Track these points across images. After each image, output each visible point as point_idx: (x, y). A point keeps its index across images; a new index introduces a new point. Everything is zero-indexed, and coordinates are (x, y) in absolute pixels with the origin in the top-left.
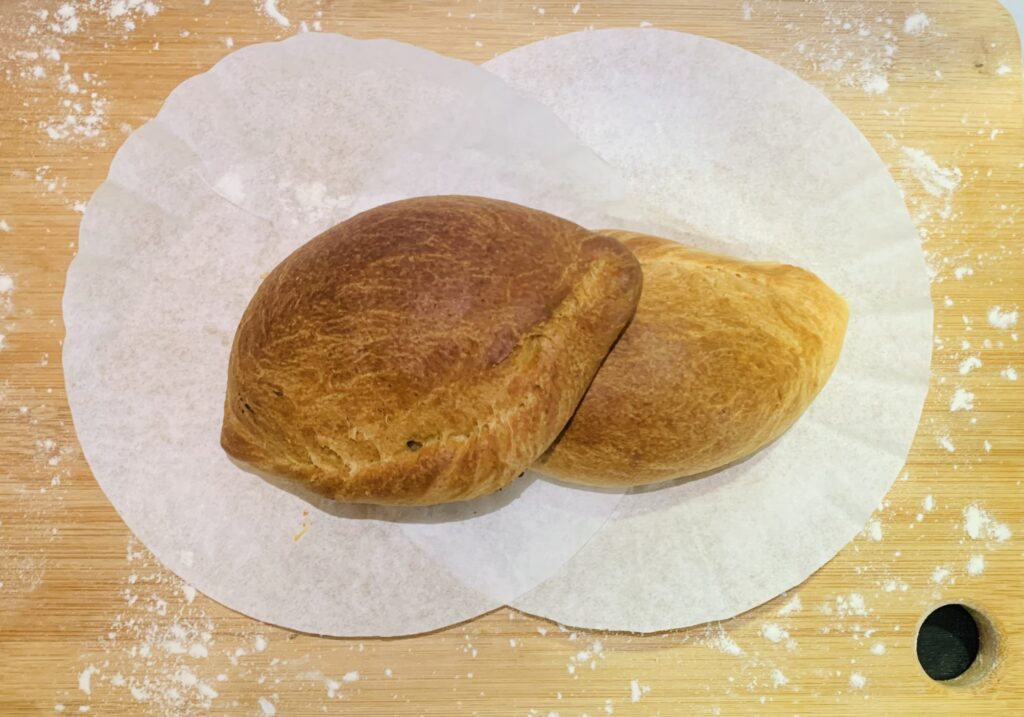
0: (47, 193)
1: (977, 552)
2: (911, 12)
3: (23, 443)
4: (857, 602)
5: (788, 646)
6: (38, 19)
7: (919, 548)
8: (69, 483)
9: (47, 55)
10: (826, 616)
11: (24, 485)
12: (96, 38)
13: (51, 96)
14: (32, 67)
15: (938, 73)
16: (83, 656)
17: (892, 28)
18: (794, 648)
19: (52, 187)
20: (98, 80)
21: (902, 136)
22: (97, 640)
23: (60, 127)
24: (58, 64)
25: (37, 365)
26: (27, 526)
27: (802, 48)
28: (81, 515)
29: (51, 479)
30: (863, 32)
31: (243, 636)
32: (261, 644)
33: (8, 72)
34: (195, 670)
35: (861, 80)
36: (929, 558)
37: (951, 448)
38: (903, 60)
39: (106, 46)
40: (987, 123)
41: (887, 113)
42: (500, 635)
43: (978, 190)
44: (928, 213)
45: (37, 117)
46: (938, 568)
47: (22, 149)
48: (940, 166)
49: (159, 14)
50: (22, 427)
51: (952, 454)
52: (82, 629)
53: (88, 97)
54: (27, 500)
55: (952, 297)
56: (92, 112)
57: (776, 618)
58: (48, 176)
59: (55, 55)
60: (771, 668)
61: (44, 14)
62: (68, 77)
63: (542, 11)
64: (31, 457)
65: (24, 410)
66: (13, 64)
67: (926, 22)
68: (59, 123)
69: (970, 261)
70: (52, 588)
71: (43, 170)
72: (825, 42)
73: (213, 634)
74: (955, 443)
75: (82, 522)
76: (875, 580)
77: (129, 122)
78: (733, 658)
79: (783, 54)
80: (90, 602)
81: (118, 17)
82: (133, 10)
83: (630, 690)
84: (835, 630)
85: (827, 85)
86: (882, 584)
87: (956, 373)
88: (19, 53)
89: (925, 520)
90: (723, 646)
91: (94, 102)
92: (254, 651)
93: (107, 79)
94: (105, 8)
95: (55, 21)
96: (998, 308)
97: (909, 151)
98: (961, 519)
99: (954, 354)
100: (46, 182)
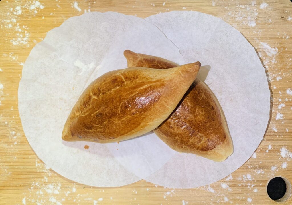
0: (13, 60)
1: (284, 161)
2: (262, 2)
3: (6, 132)
4: (249, 177)
5: (229, 190)
6: (10, 11)
7: (267, 160)
8: (19, 144)
9: (12, 21)
10: (240, 181)
11: (7, 144)
12: (26, 16)
13: (14, 33)
14: (8, 24)
15: (270, 20)
16: (23, 194)
17: (257, 7)
18: (230, 190)
19: (14, 58)
20: (27, 28)
21: (260, 39)
22: (27, 189)
23: (16, 41)
24: (16, 23)
25: (10, 110)
26: (7, 156)
27: (230, 14)
28: (23, 153)
29: (14, 143)
30: (248, 9)
31: (69, 188)
32: (74, 190)
33: (2, 26)
34: (56, 197)
35: (248, 23)
36: (270, 163)
37: (276, 131)
38: (260, 17)
39: (29, 18)
40: (285, 34)
41: (256, 32)
42: (144, 187)
43: (283, 54)
44: (268, 61)
45: (10, 39)
46: (273, 166)
47: (6, 48)
48: (271, 48)
49: (44, 8)
50: (6, 128)
51: (276, 133)
52: (23, 186)
53: (24, 32)
54: (7, 149)
55: (276, 86)
56: (25, 37)
57: (225, 181)
58: (13, 55)
59: (15, 21)
60: (224, 196)
61: (12, 9)
62: (18, 27)
63: (154, 5)
64: (8, 136)
65: (6, 123)
66: (3, 24)
67: (267, 6)
68: (16, 40)
69: (281, 75)
70: (14, 174)
71: (12, 54)
72: (237, 12)
73: (60, 187)
74: (277, 129)
75: (23, 155)
76: (254, 170)
77: (36, 39)
78: (212, 194)
79: (224, 16)
80: (25, 178)
81: (33, 9)
82: (37, 7)
83: (182, 203)
84: (243, 185)
85: (238, 24)
86: (256, 171)
87: (277, 109)
88: (5, 20)
89: (269, 152)
90: (209, 190)
91: (26, 34)
92: (72, 192)
93: (29, 27)
94: (29, 7)
95: (15, 11)
96: (290, 89)
97: (262, 43)
98: (279, 152)
99: (277, 103)
100: (12, 57)
